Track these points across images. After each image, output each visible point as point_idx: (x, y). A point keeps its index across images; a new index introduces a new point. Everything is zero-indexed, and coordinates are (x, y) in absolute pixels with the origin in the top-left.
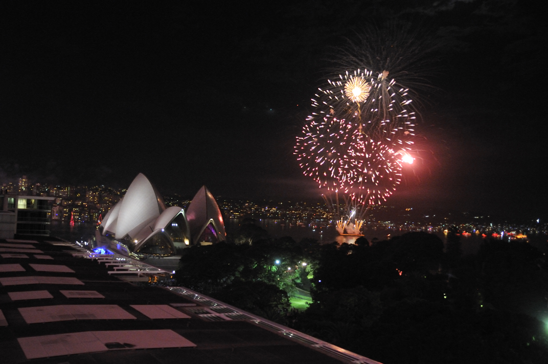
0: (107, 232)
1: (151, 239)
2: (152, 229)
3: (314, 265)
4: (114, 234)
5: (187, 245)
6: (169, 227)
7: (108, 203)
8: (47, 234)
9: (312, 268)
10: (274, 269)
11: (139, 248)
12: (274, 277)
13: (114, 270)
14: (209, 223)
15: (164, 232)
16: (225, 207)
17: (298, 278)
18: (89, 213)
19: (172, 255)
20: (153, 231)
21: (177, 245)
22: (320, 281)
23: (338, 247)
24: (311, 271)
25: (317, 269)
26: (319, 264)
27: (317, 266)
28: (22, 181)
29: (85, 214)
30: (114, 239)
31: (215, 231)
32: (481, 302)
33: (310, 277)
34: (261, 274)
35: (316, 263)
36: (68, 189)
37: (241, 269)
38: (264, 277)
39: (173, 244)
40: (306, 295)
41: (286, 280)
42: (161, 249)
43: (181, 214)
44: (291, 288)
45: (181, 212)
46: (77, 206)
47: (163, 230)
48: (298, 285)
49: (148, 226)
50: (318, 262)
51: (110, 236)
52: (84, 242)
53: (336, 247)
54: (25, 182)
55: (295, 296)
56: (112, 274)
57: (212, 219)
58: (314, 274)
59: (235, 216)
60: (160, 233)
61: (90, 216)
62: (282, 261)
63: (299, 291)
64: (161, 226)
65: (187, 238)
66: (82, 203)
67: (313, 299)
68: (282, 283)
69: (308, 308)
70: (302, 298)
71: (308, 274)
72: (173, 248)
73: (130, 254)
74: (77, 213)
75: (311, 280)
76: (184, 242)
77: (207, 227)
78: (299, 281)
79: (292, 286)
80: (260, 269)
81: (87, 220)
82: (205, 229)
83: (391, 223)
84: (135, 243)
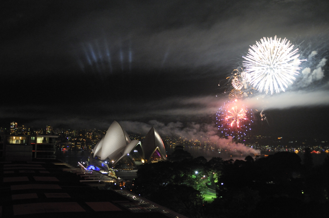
0: (96, 156)
1: (121, 160)
2: (122, 154)
3: (218, 174)
4: (100, 157)
5: (143, 163)
6: (132, 152)
7: (98, 139)
8: (54, 158)
9: (217, 176)
10: (194, 176)
11: (115, 165)
12: (194, 182)
13: (84, 179)
14: (156, 149)
15: (129, 155)
16: (167, 140)
17: (209, 182)
18: (87, 145)
19: (134, 169)
20: (122, 155)
21: (137, 163)
22: (222, 184)
23: (233, 162)
24: (217, 178)
25: (220, 176)
26: (221, 173)
27: (220, 175)
28: (48, 127)
29: (84, 146)
30: (100, 160)
31: (160, 154)
32: (326, 195)
33: (216, 181)
34: (185, 180)
35: (220, 173)
36: (74, 132)
37: (174, 177)
38: (188, 182)
39: (134, 163)
40: (214, 192)
41: (201, 183)
42: (127, 166)
43: (139, 144)
44: (204, 189)
45: (139, 143)
46: (79, 141)
47: (128, 154)
48: (209, 186)
49: (120, 152)
50: (220, 172)
51: (97, 158)
52: (82, 162)
53: (232, 162)
54: (50, 128)
55: (207, 194)
56: (82, 182)
57: (158, 147)
58: (218, 179)
59: (173, 145)
60: (126, 156)
61: (87, 147)
62: (199, 171)
63: (209, 190)
64: (127, 152)
65: (143, 159)
66: (82, 140)
67: (217, 195)
68: (199, 186)
69: (213, 201)
70: (211, 195)
71: (215, 179)
72: (134, 165)
73: (109, 169)
74: (80, 145)
75: (216, 183)
76: (141, 161)
77: (155, 152)
78: (210, 184)
79: (205, 187)
80: (186, 177)
81: (86, 149)
82: (154, 153)
83: (269, 147)
84: (112, 162)
